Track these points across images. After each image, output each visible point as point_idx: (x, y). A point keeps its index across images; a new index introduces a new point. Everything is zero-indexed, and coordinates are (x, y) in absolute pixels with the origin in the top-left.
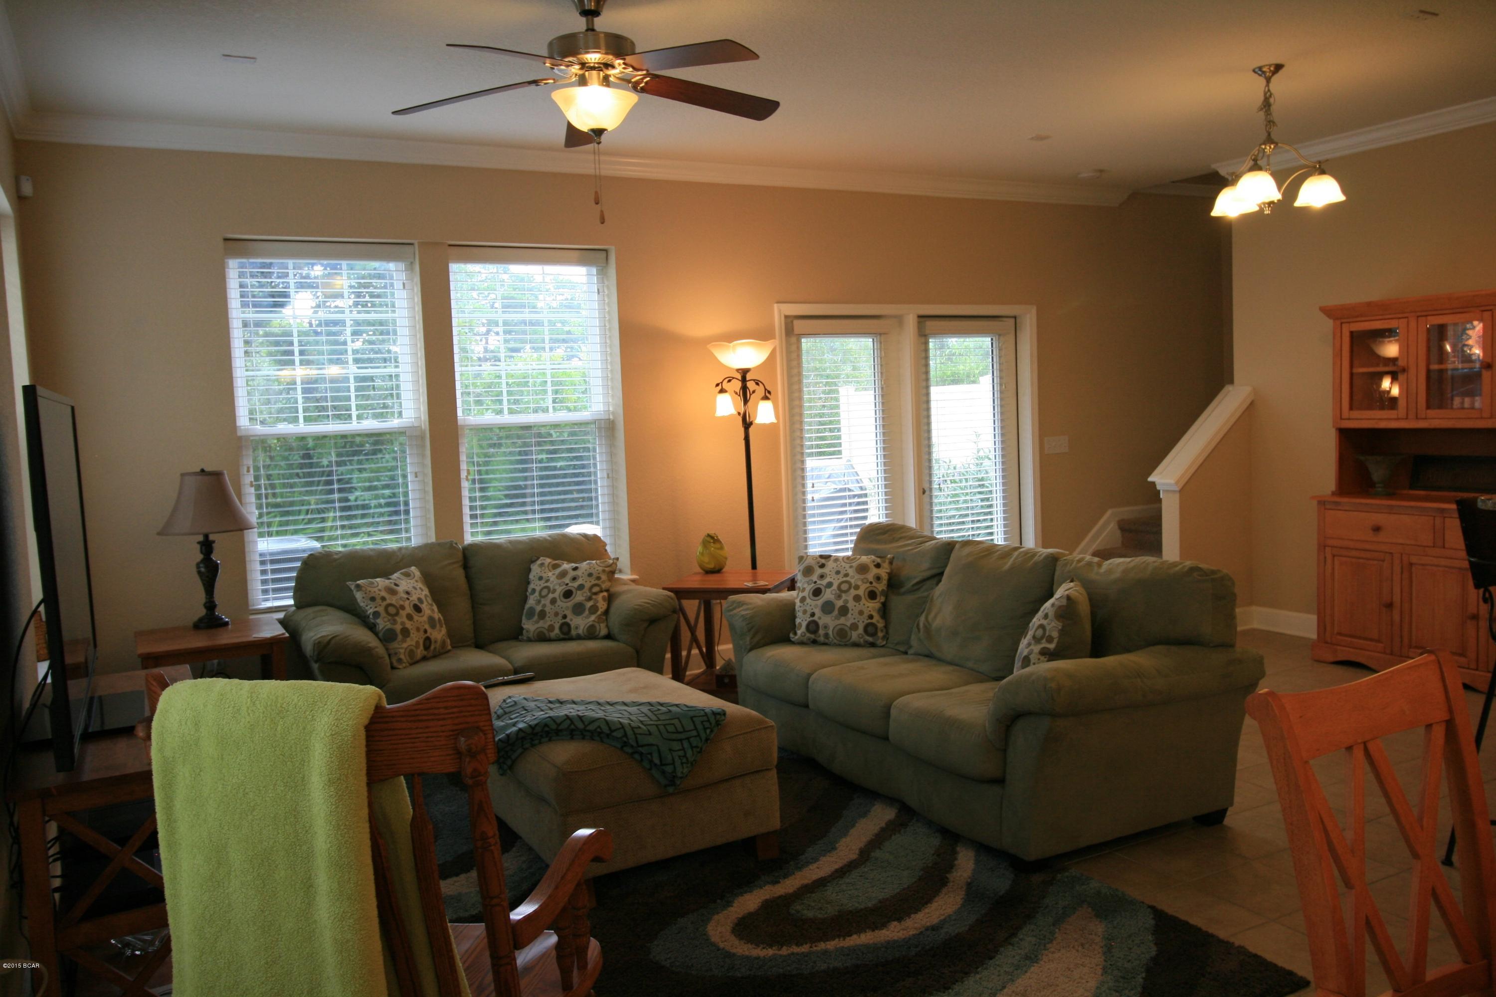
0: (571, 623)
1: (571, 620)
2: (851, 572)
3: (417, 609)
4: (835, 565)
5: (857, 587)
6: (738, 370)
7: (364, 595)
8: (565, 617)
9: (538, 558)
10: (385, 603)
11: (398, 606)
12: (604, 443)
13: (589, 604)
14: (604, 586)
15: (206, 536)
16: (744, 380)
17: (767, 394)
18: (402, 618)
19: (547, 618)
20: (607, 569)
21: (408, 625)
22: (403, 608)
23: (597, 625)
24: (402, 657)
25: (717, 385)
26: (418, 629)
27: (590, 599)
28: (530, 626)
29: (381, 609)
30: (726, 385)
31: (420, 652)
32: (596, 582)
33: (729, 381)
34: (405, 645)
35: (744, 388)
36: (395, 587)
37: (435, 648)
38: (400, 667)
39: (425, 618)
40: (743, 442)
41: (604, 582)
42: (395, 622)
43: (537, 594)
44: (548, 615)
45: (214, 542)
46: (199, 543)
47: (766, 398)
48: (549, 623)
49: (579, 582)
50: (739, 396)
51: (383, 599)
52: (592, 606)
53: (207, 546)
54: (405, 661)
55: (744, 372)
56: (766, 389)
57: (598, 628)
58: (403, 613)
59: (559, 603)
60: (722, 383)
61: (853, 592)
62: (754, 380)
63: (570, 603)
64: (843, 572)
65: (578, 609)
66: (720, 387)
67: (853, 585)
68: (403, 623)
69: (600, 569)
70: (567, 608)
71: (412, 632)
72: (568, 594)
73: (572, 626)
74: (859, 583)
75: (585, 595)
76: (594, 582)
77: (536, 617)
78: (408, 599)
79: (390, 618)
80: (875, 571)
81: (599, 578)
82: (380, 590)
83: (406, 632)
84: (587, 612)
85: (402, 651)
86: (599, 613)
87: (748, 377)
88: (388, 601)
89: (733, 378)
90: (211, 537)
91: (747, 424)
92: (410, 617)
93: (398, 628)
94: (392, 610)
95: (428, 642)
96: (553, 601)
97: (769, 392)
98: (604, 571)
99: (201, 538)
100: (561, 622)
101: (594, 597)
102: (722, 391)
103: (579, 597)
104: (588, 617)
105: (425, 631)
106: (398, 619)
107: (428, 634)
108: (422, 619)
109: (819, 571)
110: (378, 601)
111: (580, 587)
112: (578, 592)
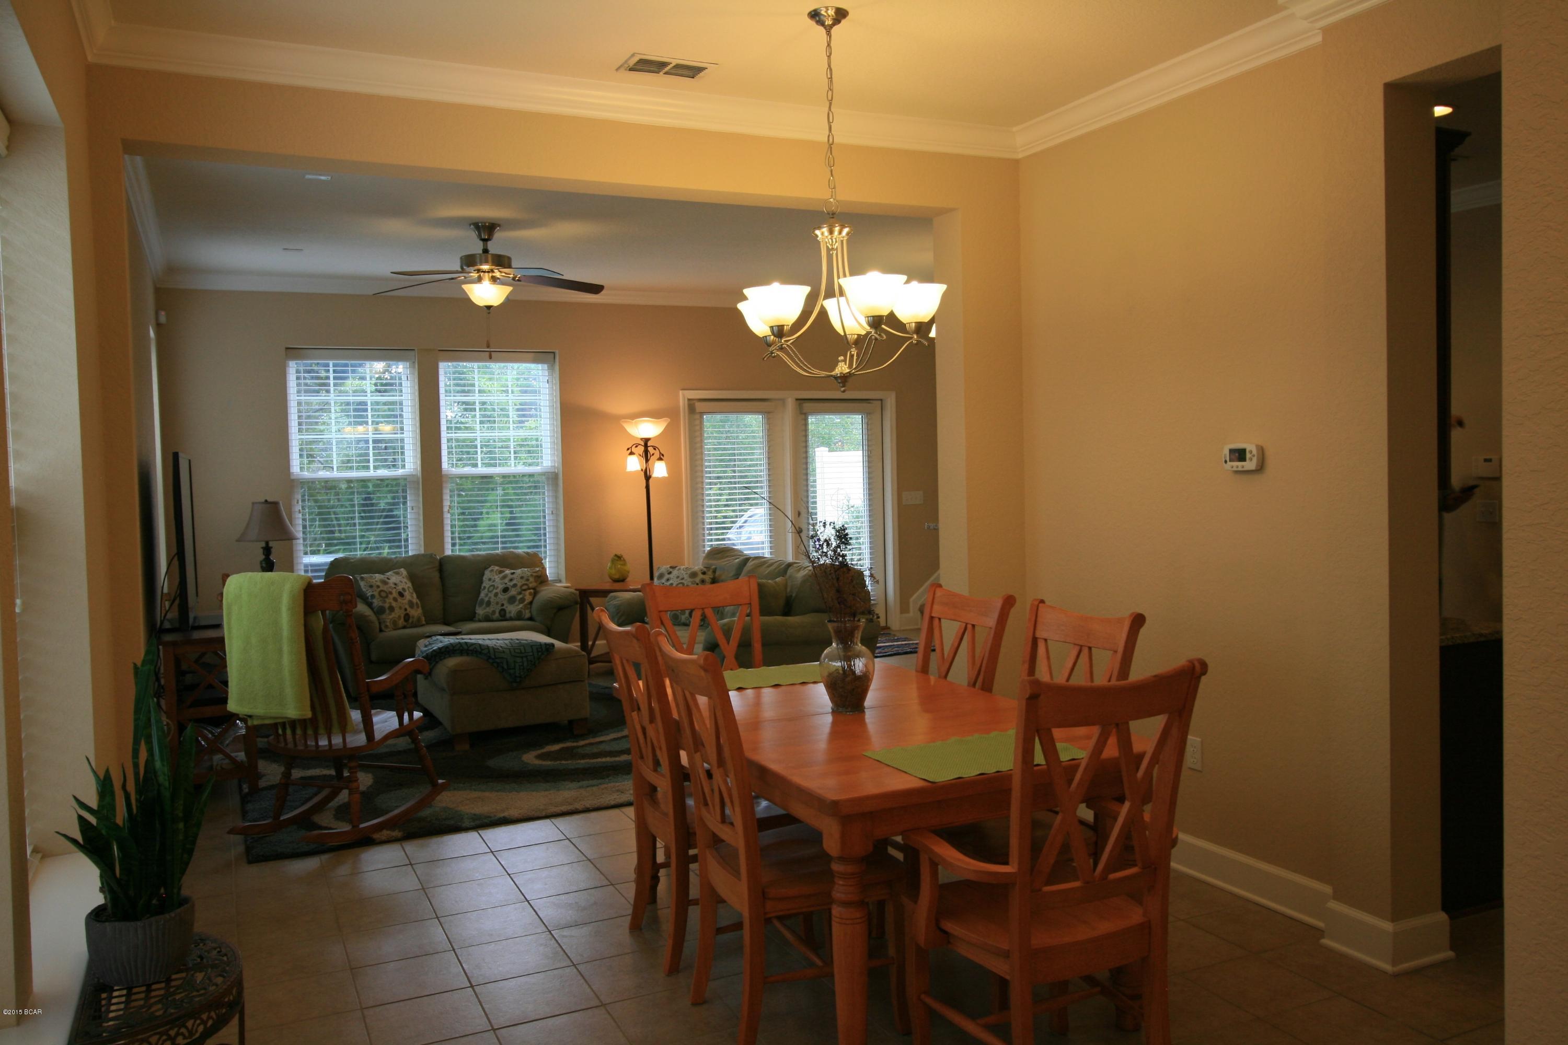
0: (506, 609)
1: (507, 607)
2: (686, 577)
3: (401, 595)
4: (678, 572)
6: (642, 439)
7: (366, 584)
8: (503, 605)
9: (490, 566)
10: (379, 589)
11: (388, 592)
12: (551, 489)
13: (521, 596)
14: (531, 585)
15: (267, 543)
16: (646, 446)
17: (661, 457)
18: (390, 600)
19: (491, 606)
20: (534, 574)
21: (394, 604)
22: (391, 593)
23: (523, 611)
24: (388, 624)
25: (628, 449)
26: (400, 608)
27: (520, 593)
28: (480, 611)
29: (376, 593)
30: (634, 449)
31: (401, 622)
32: (526, 582)
33: (637, 446)
34: (391, 617)
35: (646, 451)
36: (387, 580)
37: (412, 622)
38: (387, 630)
39: (406, 601)
40: (645, 490)
41: (531, 583)
42: (385, 602)
43: (486, 590)
44: (492, 604)
45: (272, 547)
46: (262, 548)
47: (660, 459)
48: (492, 609)
49: (514, 582)
50: (643, 457)
51: (378, 587)
52: (521, 598)
53: (267, 550)
54: (390, 627)
55: (646, 441)
56: (660, 453)
57: (524, 613)
58: (391, 597)
59: (499, 595)
60: (631, 448)
62: (652, 446)
63: (507, 596)
64: (681, 577)
65: (512, 600)
66: (630, 451)
68: (390, 603)
69: (529, 574)
70: (505, 599)
71: (396, 609)
72: (506, 590)
73: (507, 611)
75: (517, 590)
76: (524, 582)
77: (484, 606)
78: (395, 588)
79: (381, 599)
80: (701, 576)
81: (528, 580)
82: (376, 581)
83: (392, 609)
84: (517, 602)
85: (389, 620)
86: (526, 603)
87: (649, 444)
88: (382, 589)
89: (639, 444)
90: (271, 544)
91: (648, 477)
92: (395, 600)
93: (387, 605)
94: (383, 594)
95: (407, 617)
96: (496, 595)
97: (663, 455)
98: (532, 575)
99: (263, 544)
100: (500, 608)
101: (523, 592)
102: (632, 453)
103: (513, 592)
104: (518, 605)
105: (406, 610)
106: (387, 600)
107: (408, 612)
108: (404, 601)
109: (667, 576)
110: (375, 588)
111: (515, 585)
112: (513, 589)
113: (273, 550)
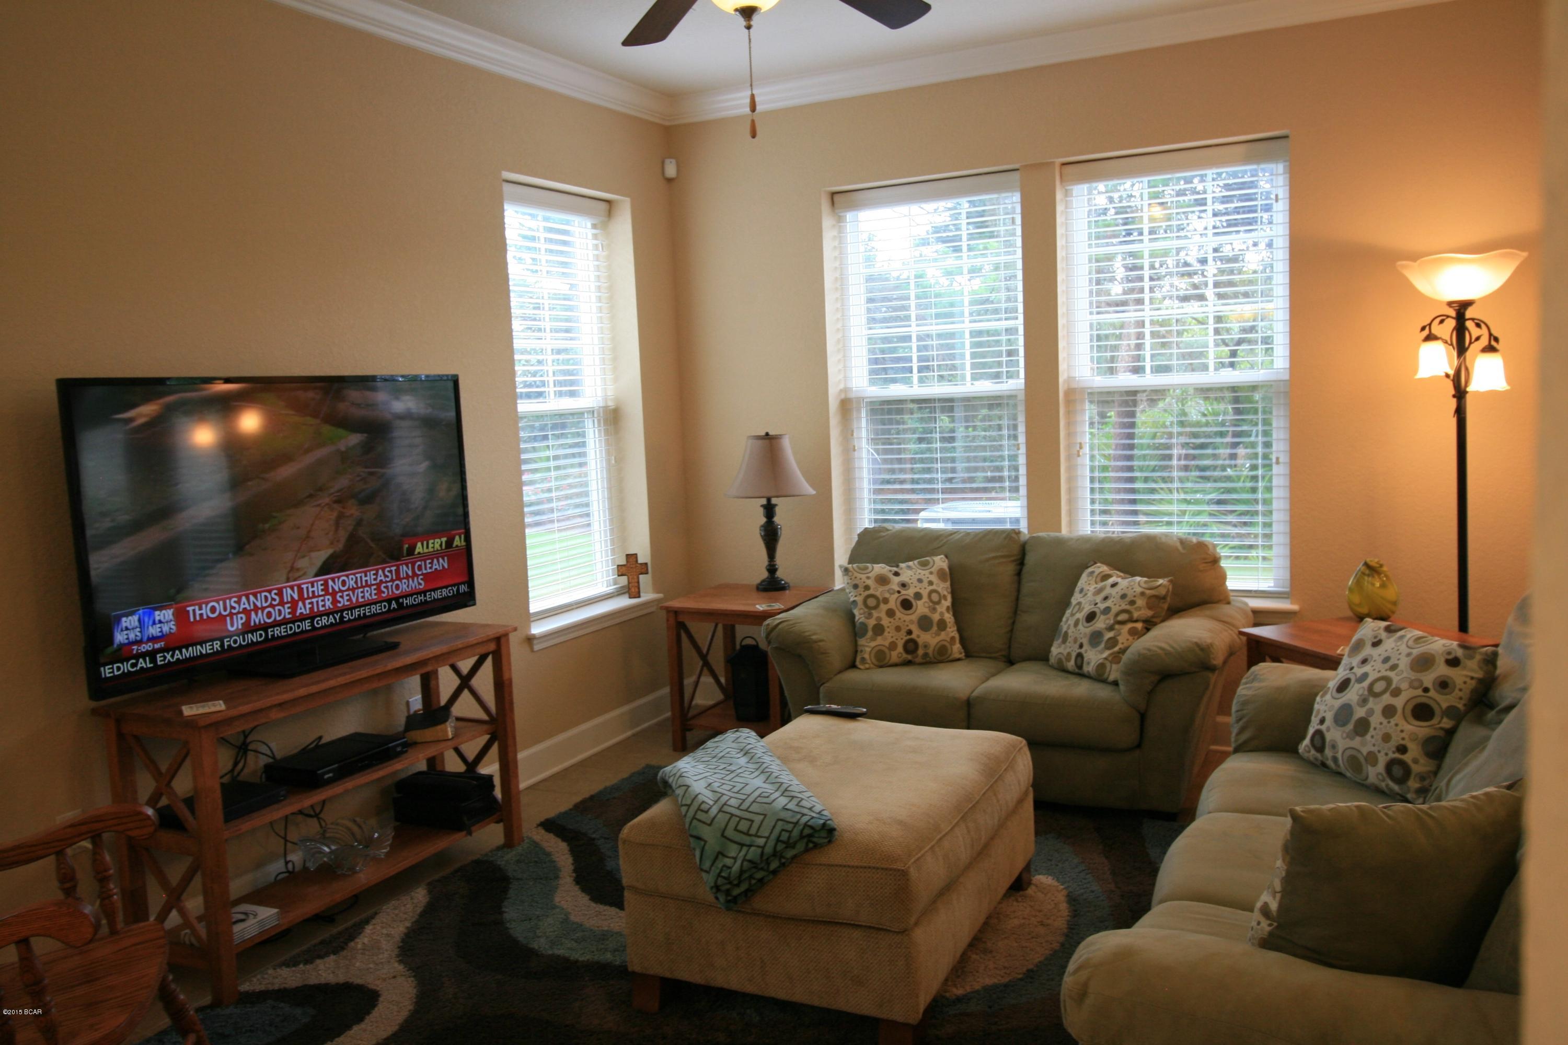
0: (1085, 655)
1: (1086, 652)
2: (1404, 663)
3: (906, 605)
5: (1396, 693)
6: (1450, 304)
7: (850, 581)
8: (1081, 646)
9: (1095, 563)
11: (881, 599)
13: (1110, 635)
14: (1136, 615)
15: (769, 500)
16: (1460, 318)
17: (1493, 343)
18: (881, 612)
19: (1068, 643)
20: (1148, 592)
21: (885, 621)
22: (886, 601)
23: (1108, 665)
24: (867, 656)
25: (1423, 329)
26: (898, 629)
27: (1111, 628)
28: (1056, 650)
29: (861, 599)
30: (1436, 329)
31: (897, 654)
32: (1128, 607)
33: (1442, 322)
34: (873, 644)
35: (1460, 329)
36: (893, 577)
37: (926, 655)
38: (861, 667)
39: (917, 617)
40: (1453, 422)
41: (1139, 609)
42: (871, 615)
44: (1070, 639)
45: (776, 505)
46: (762, 506)
47: (1490, 349)
48: (1069, 650)
50: (1452, 344)
51: (867, 588)
52: (1110, 639)
53: (769, 510)
54: (869, 661)
55: (1461, 308)
56: (1490, 335)
57: (1108, 669)
58: (884, 607)
59: (1081, 626)
60: (1430, 325)
61: (1387, 699)
62: (1473, 319)
63: (1090, 629)
65: (1096, 639)
66: (1426, 332)
67: (1394, 686)
68: (879, 619)
69: (1139, 590)
70: (1086, 635)
71: (887, 630)
72: (1095, 616)
73: (1085, 659)
74: (1404, 686)
75: (1107, 621)
76: (1124, 607)
77: (1062, 639)
78: (899, 592)
79: (866, 610)
80: (1442, 670)
81: (1132, 603)
82: (868, 578)
83: (879, 630)
84: (1104, 645)
85: (868, 650)
86: (1116, 649)
87: (1469, 313)
88: (871, 592)
89: (1448, 317)
90: (774, 501)
91: (1460, 394)
92: (891, 613)
93: (872, 623)
94: (872, 602)
95: (911, 646)
96: (1080, 623)
97: (1496, 340)
98: (1142, 594)
99: (764, 501)
100: (1077, 651)
101: (1117, 627)
102: (1430, 338)
103: (1100, 623)
104: (1101, 652)
105: (910, 632)
106: (875, 614)
107: (914, 636)
108: (907, 618)
109: (1368, 651)
110: (861, 589)
111: (1107, 610)
112: (1102, 617)
113: (777, 509)
